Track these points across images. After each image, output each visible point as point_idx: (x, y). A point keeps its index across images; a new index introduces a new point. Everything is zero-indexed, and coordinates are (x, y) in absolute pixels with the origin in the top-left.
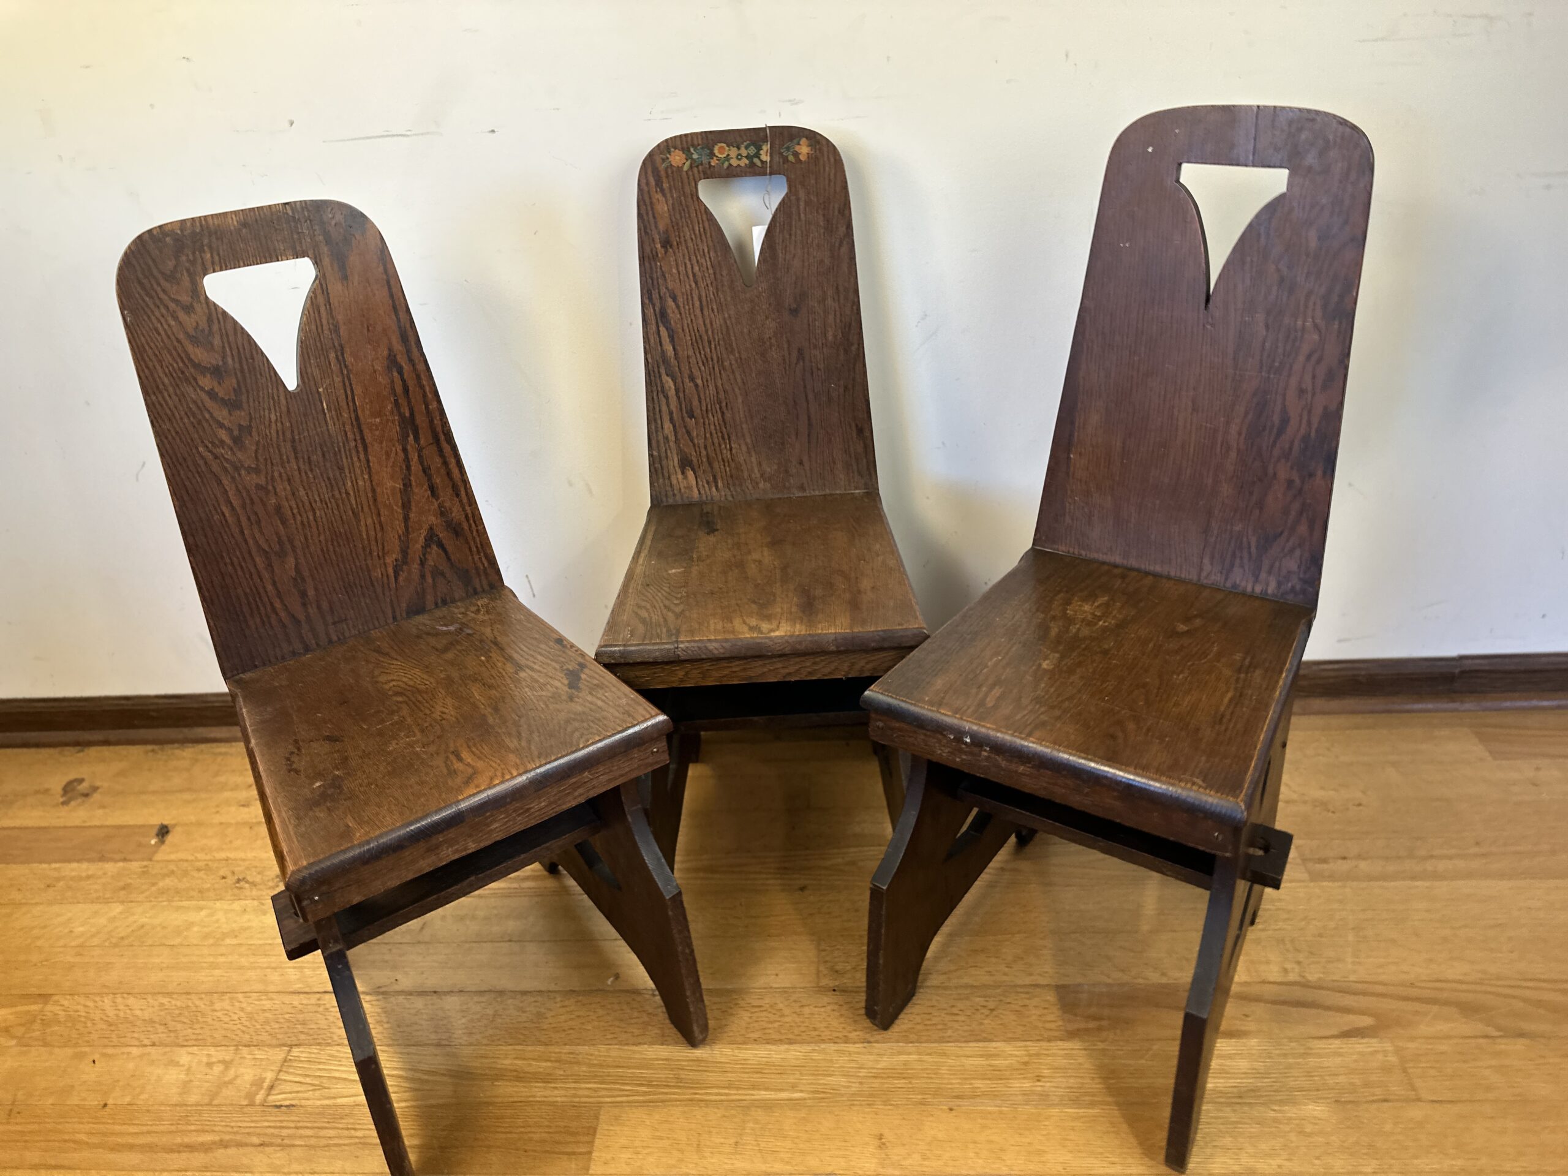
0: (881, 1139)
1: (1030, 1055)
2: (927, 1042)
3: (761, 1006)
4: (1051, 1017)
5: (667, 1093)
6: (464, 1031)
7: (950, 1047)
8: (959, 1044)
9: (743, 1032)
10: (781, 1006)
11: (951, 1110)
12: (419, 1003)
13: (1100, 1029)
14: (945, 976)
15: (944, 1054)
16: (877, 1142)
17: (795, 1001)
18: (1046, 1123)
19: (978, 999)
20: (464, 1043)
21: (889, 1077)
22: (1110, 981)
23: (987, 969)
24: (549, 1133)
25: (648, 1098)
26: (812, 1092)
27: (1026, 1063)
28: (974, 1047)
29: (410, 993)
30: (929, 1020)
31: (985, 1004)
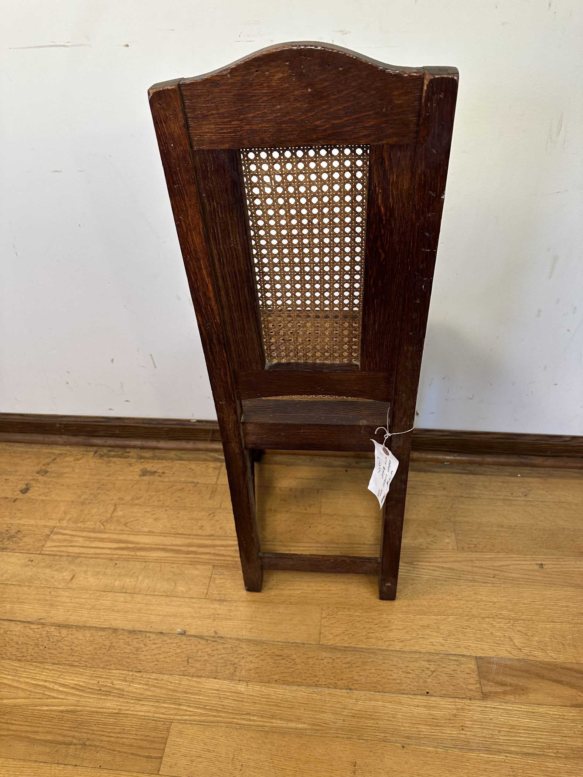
0: (355, 766)
1: (457, 709)
2: (388, 692)
3: (281, 656)
4: (472, 681)
5: (215, 716)
6: (90, 656)
7: (404, 699)
8: (412, 697)
9: (269, 674)
10: (295, 656)
11: (403, 747)
12: (64, 632)
13: (505, 693)
14: (403, 643)
15: (400, 703)
16: (352, 768)
17: (304, 654)
18: (467, 764)
19: (424, 663)
20: (89, 665)
21: (362, 717)
22: (511, 656)
23: (431, 640)
24: (136, 739)
25: (203, 718)
26: (311, 724)
27: (455, 715)
28: (421, 700)
29: (59, 626)
30: (391, 675)
31: (428, 666)
